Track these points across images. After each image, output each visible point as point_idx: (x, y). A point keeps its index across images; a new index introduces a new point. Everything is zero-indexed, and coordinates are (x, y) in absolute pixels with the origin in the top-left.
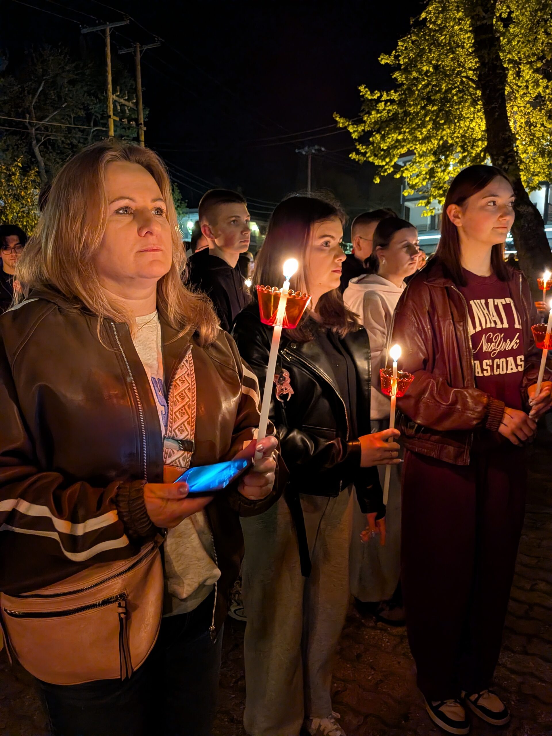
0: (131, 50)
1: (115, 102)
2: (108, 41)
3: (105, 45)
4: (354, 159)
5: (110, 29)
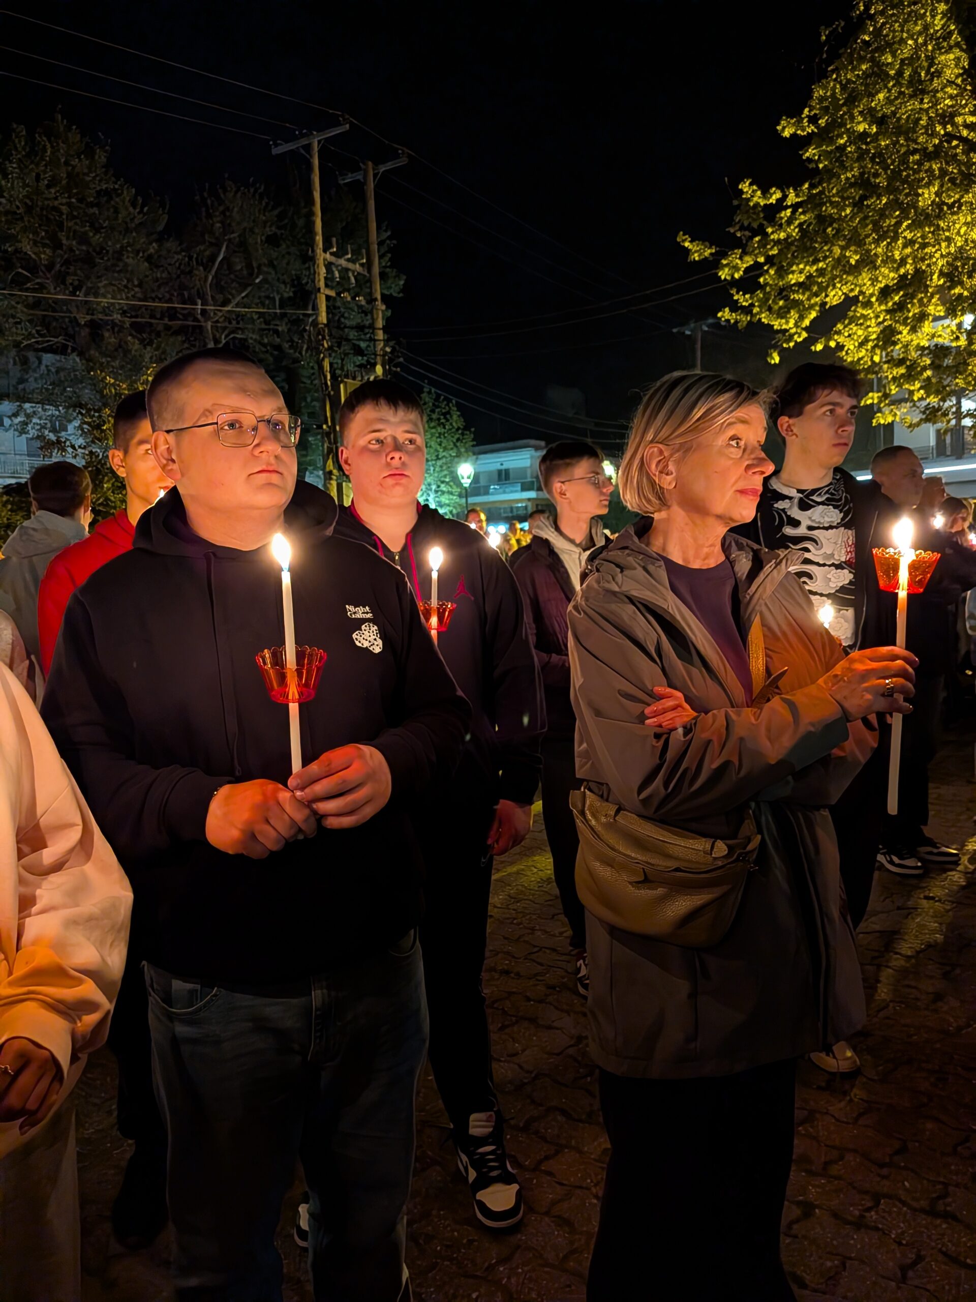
0: (359, 176)
1: (329, 266)
2: (316, 162)
3: (310, 170)
4: (728, 321)
5: (319, 142)
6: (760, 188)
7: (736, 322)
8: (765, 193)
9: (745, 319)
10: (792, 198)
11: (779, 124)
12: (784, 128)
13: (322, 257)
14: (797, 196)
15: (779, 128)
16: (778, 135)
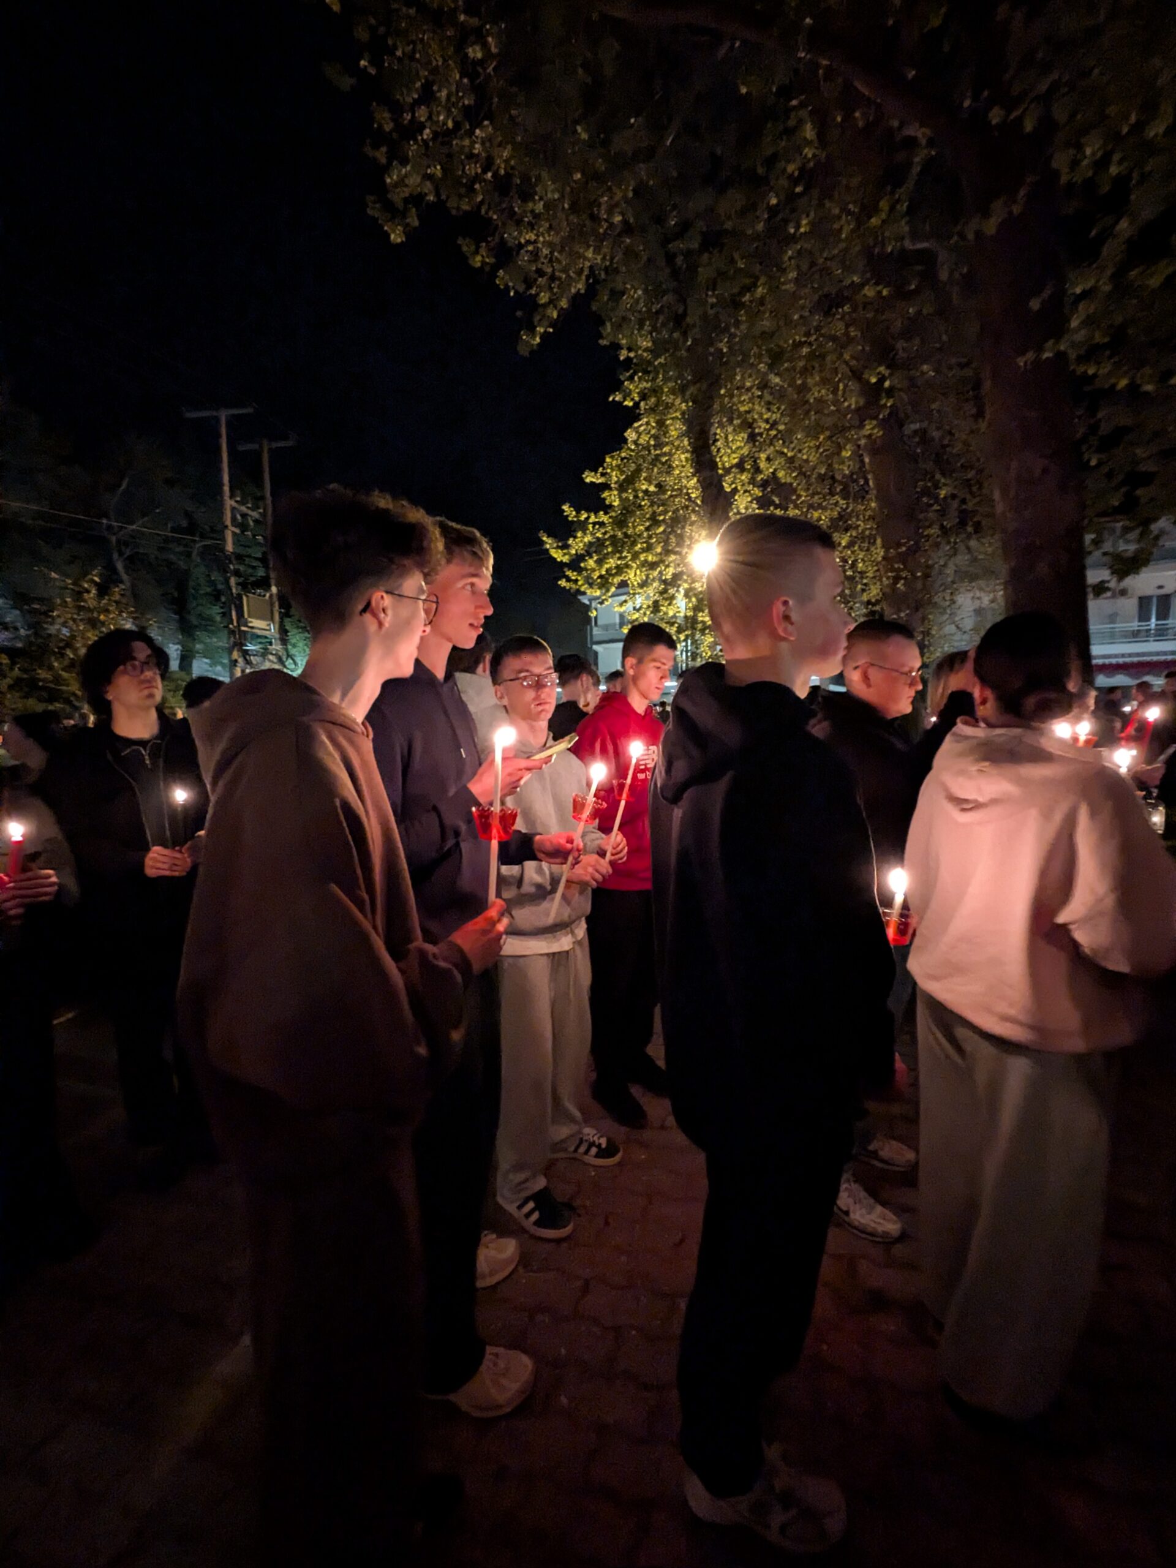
0: (256, 446)
1: (233, 509)
2: (224, 431)
3: (219, 436)
4: (565, 587)
5: (226, 416)
6: (575, 510)
7: (571, 588)
8: (578, 512)
9: (574, 586)
10: (593, 519)
11: (584, 474)
12: (587, 477)
13: (229, 503)
14: (596, 517)
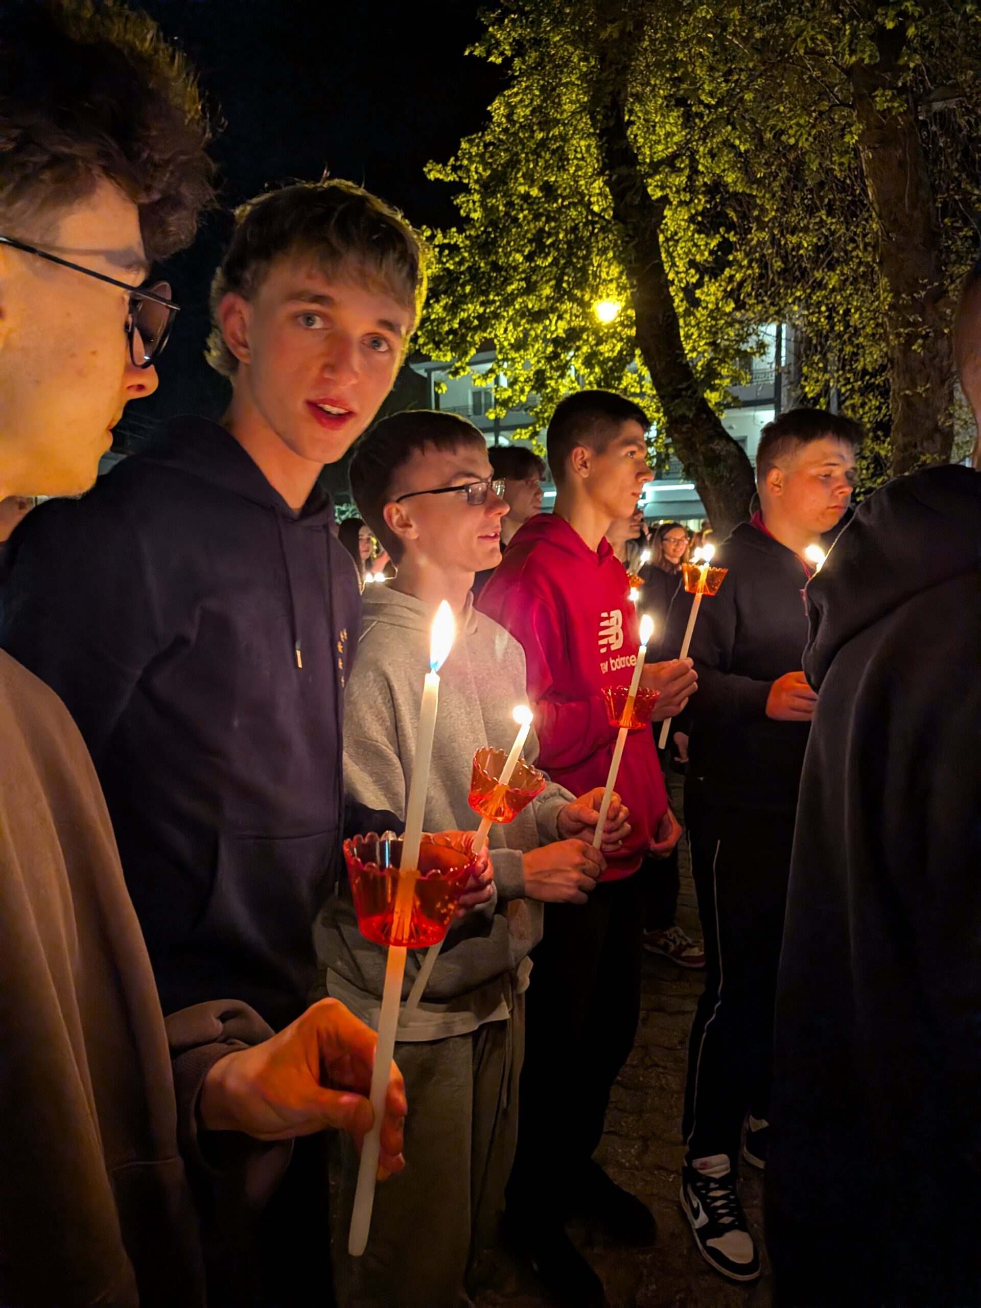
10: (440, 239)
11: (425, 166)
12: (430, 171)
15: (425, 170)
16: (423, 176)
